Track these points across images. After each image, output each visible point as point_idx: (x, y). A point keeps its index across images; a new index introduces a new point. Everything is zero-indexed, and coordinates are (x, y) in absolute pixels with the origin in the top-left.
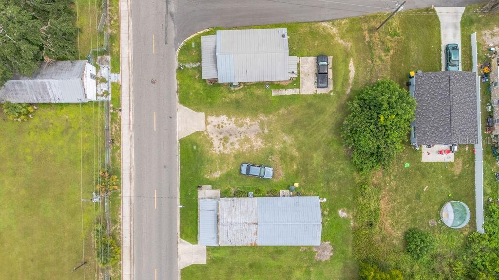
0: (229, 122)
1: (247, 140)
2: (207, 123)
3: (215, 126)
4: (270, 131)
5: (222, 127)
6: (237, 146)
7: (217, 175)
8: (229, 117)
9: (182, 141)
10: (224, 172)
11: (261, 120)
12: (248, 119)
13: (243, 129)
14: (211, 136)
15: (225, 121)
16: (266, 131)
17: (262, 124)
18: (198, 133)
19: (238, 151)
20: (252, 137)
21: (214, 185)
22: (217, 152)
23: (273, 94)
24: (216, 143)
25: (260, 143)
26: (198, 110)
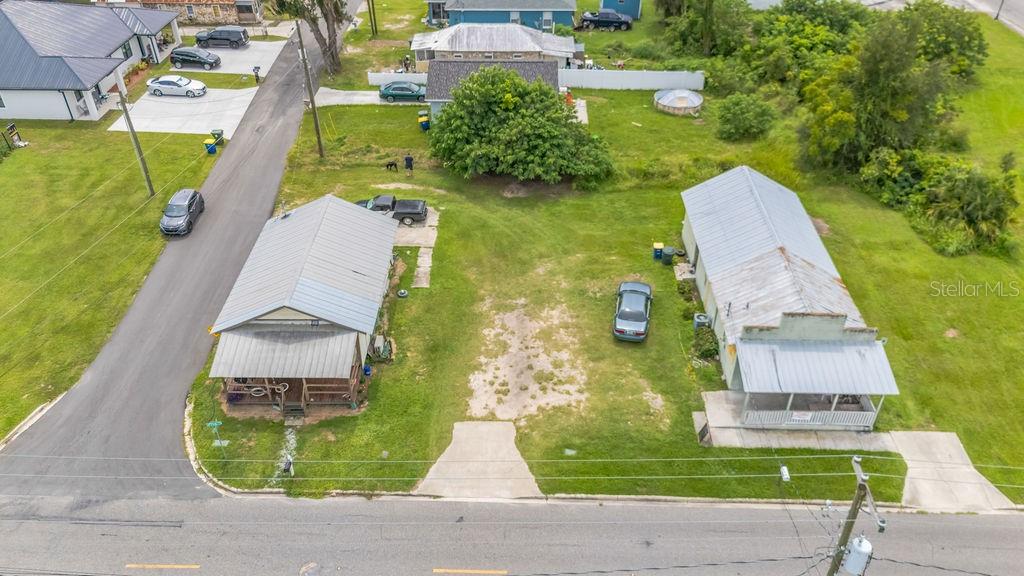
0: (491, 368)
1: (546, 335)
2: (491, 417)
3: (500, 401)
4: (521, 294)
5: (503, 384)
6: (565, 355)
7: (657, 401)
8: (478, 367)
9: (548, 488)
10: (643, 383)
11: (491, 308)
12: (486, 332)
13: (514, 344)
14: (533, 410)
15: (489, 377)
16: (522, 301)
17: (501, 308)
18: (522, 441)
19: (577, 353)
20: (536, 326)
21: (687, 406)
22: (583, 397)
23: (425, 284)
24: (554, 399)
25: (554, 312)
26: (444, 439)
